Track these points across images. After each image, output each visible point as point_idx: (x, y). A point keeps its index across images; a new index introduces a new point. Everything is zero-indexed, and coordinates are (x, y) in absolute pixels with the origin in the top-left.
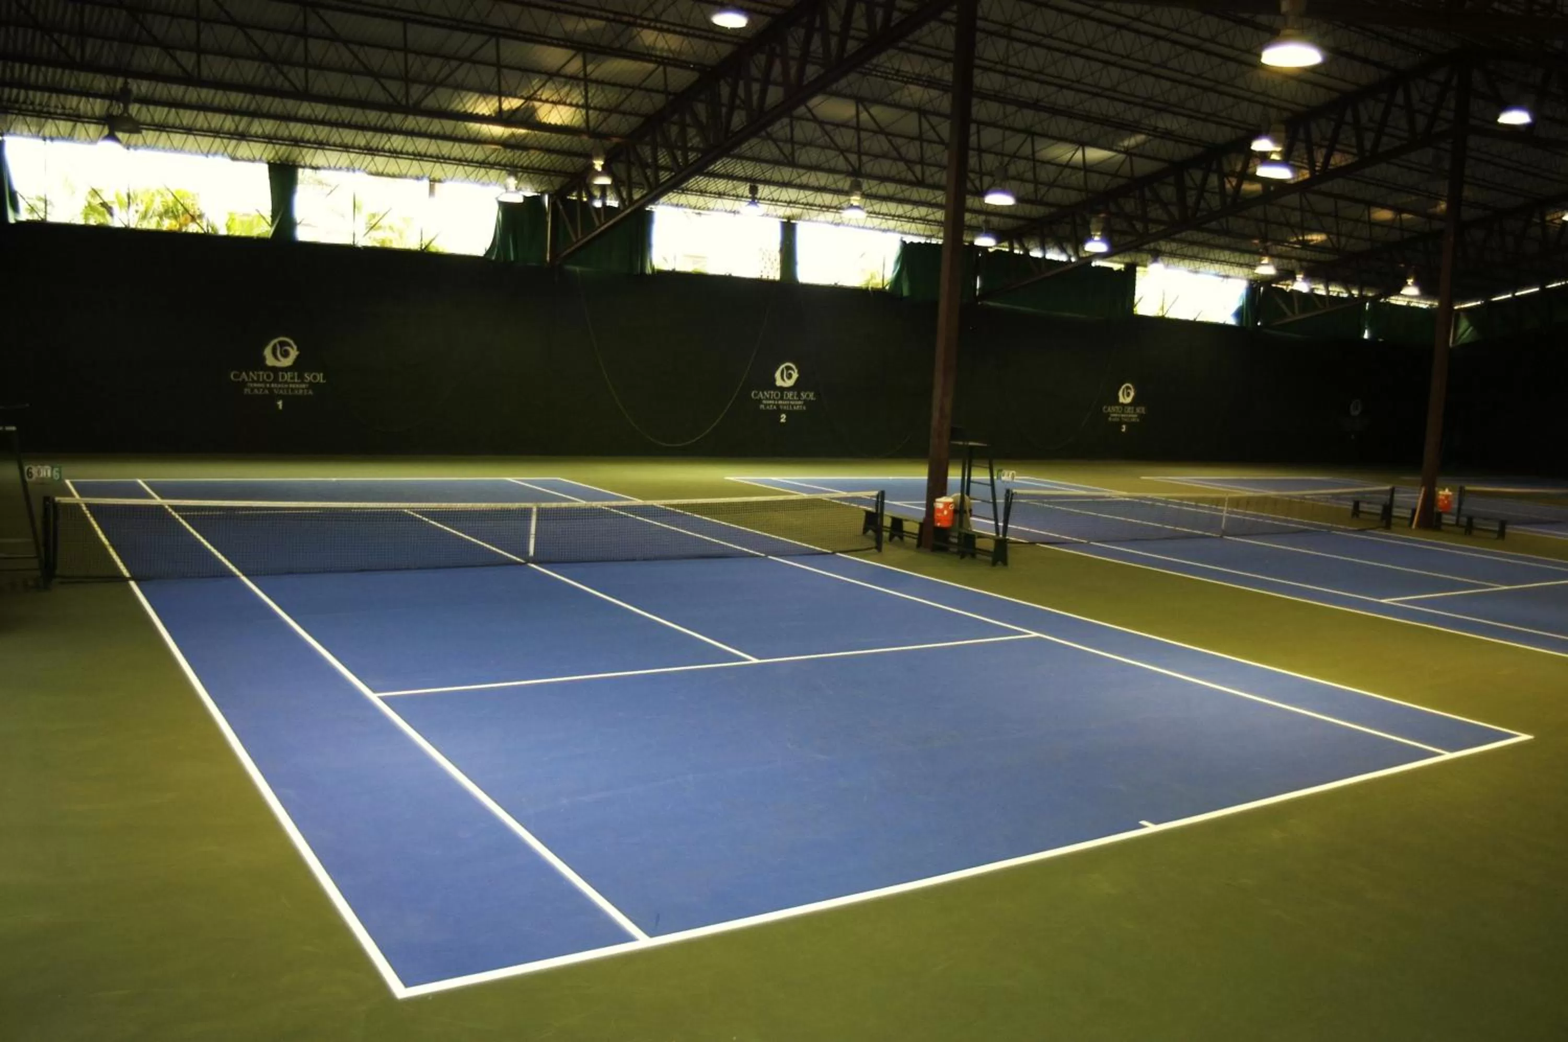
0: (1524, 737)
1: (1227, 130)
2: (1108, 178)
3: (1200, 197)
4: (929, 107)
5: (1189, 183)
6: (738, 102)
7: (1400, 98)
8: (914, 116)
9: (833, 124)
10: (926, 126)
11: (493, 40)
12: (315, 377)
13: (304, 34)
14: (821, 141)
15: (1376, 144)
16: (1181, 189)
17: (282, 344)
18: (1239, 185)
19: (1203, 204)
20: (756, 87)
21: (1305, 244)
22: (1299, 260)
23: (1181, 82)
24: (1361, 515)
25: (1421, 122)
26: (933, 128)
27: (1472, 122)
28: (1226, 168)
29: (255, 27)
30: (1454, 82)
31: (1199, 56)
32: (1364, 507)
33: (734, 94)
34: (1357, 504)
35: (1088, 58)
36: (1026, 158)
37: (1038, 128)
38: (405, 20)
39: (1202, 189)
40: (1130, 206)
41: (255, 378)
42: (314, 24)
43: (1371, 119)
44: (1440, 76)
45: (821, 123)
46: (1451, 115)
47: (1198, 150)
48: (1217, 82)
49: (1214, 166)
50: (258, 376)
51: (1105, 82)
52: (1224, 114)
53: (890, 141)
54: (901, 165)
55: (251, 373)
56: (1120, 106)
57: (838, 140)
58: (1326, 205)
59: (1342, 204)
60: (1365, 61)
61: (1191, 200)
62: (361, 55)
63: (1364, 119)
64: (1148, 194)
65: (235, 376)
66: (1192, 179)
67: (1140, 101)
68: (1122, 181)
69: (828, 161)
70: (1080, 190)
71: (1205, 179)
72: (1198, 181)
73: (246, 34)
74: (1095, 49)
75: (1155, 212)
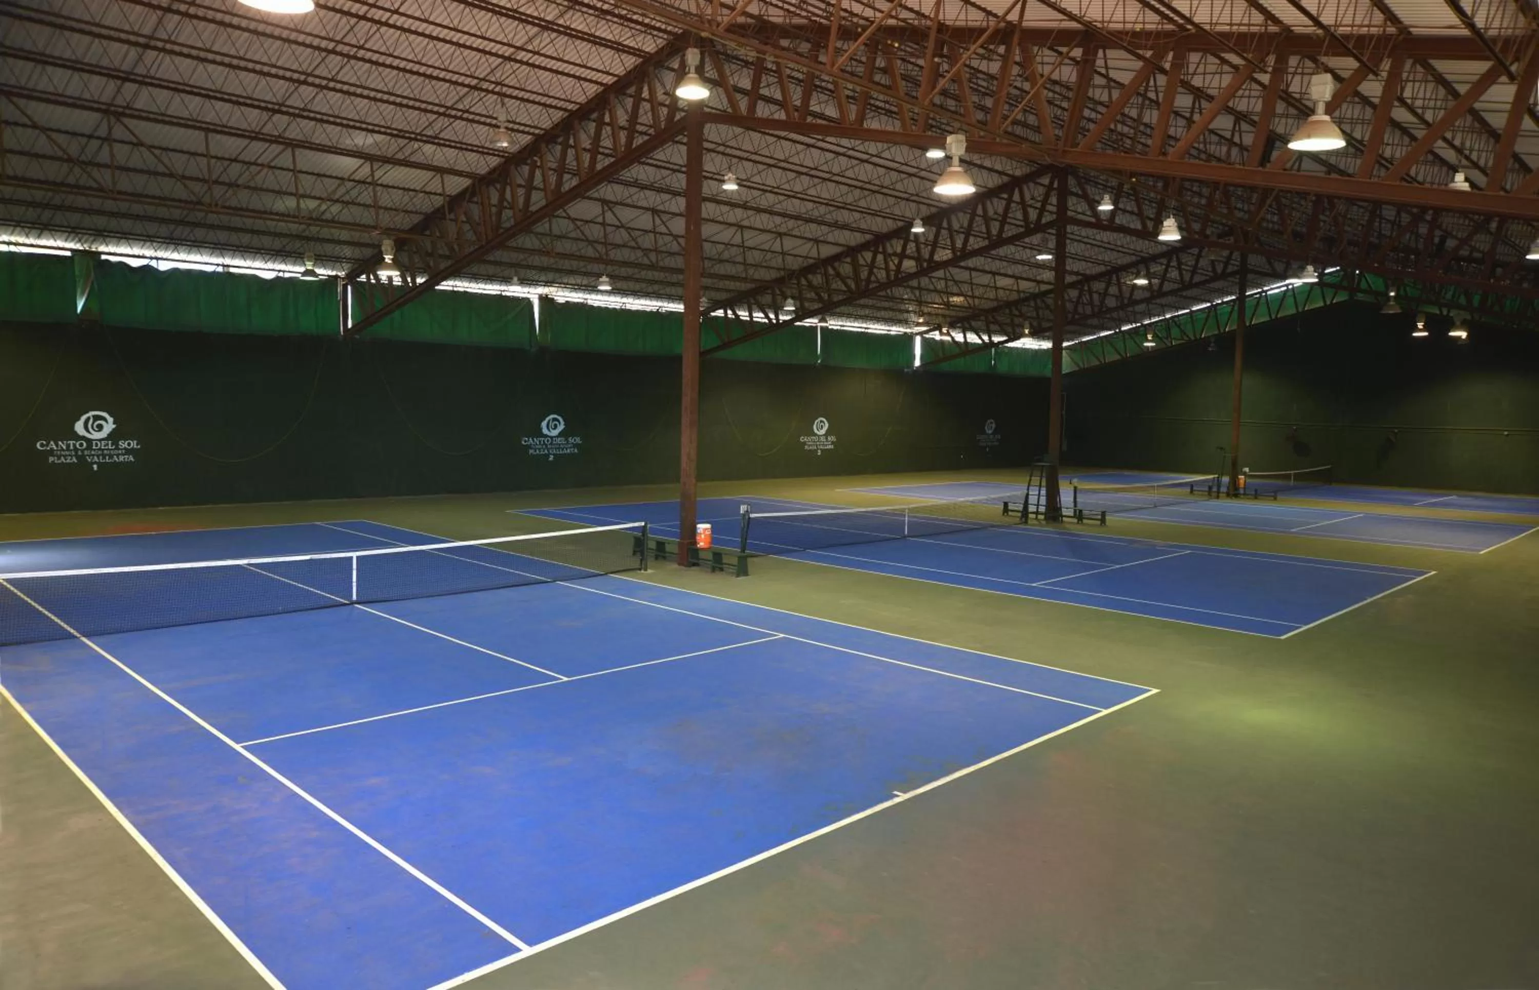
0: (1155, 691)
1: (889, 222)
2: (800, 259)
3: (871, 273)
4: (661, 208)
5: (862, 262)
6: (505, 204)
7: (1016, 197)
8: (648, 216)
9: (582, 220)
10: (658, 221)
11: (290, 150)
12: (129, 444)
13: (108, 139)
14: (573, 235)
15: (1001, 230)
16: (855, 266)
17: (96, 418)
18: (900, 263)
19: (873, 278)
20: (521, 192)
21: (948, 305)
22: (944, 316)
23: (856, 187)
24: (1010, 513)
25: (1033, 215)
26: (663, 223)
27: (1069, 213)
28: (890, 251)
29: (59, 131)
30: (1056, 185)
31: (869, 167)
32: (1011, 507)
33: (502, 198)
34: (1006, 504)
35: (784, 169)
36: (738, 246)
37: (745, 223)
38: (207, 130)
39: (872, 266)
40: (817, 280)
41: (64, 447)
42: (119, 132)
43: (996, 213)
44: (1046, 180)
45: (574, 220)
46: (1054, 209)
47: (868, 237)
48: (882, 187)
49: (881, 250)
50: (68, 446)
51: (798, 188)
52: (888, 211)
53: (629, 233)
54: (639, 253)
55: (60, 443)
56: (810, 205)
57: (587, 232)
58: (964, 275)
59: (974, 274)
60: (990, 170)
61: (864, 274)
62: (166, 161)
63: (991, 213)
64: (831, 271)
65: (42, 445)
66: (865, 259)
67: (825, 201)
68: (811, 261)
69: (579, 250)
70: (778, 269)
71: (874, 259)
72: (869, 261)
73: (48, 137)
74: (788, 163)
75: (838, 285)
